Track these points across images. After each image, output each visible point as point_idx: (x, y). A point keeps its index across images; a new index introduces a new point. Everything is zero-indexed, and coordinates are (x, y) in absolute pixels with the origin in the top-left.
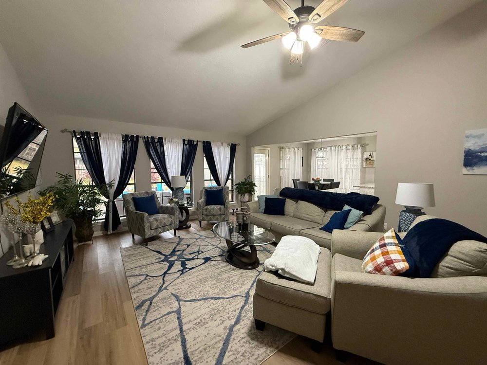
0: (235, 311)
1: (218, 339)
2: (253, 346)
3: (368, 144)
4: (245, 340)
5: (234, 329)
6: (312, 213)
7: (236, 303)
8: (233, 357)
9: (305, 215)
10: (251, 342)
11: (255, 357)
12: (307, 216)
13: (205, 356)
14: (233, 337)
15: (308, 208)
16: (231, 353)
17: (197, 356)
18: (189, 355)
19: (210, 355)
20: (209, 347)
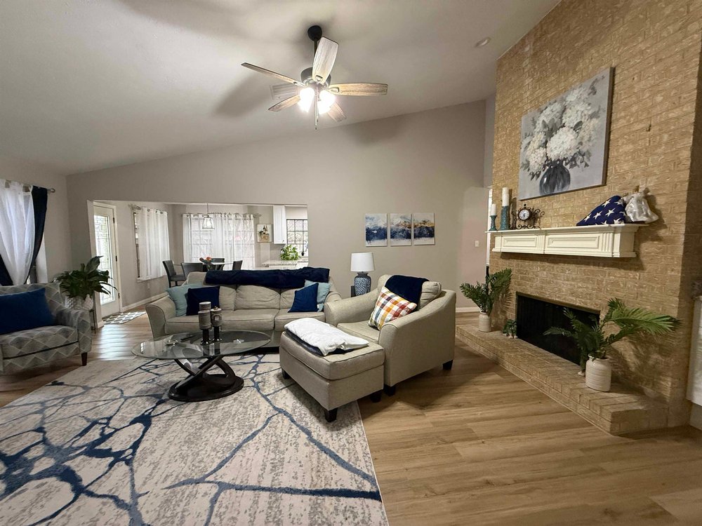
0: (291, 428)
1: (315, 455)
2: (345, 432)
3: (260, 215)
4: (334, 436)
5: (315, 437)
6: (265, 298)
7: (281, 424)
8: (346, 452)
9: (257, 303)
10: (341, 431)
11: (357, 436)
12: (261, 303)
13: (327, 474)
14: (323, 442)
15: (259, 292)
16: (340, 451)
17: (322, 481)
18: (314, 489)
19: (329, 469)
20: (318, 466)
